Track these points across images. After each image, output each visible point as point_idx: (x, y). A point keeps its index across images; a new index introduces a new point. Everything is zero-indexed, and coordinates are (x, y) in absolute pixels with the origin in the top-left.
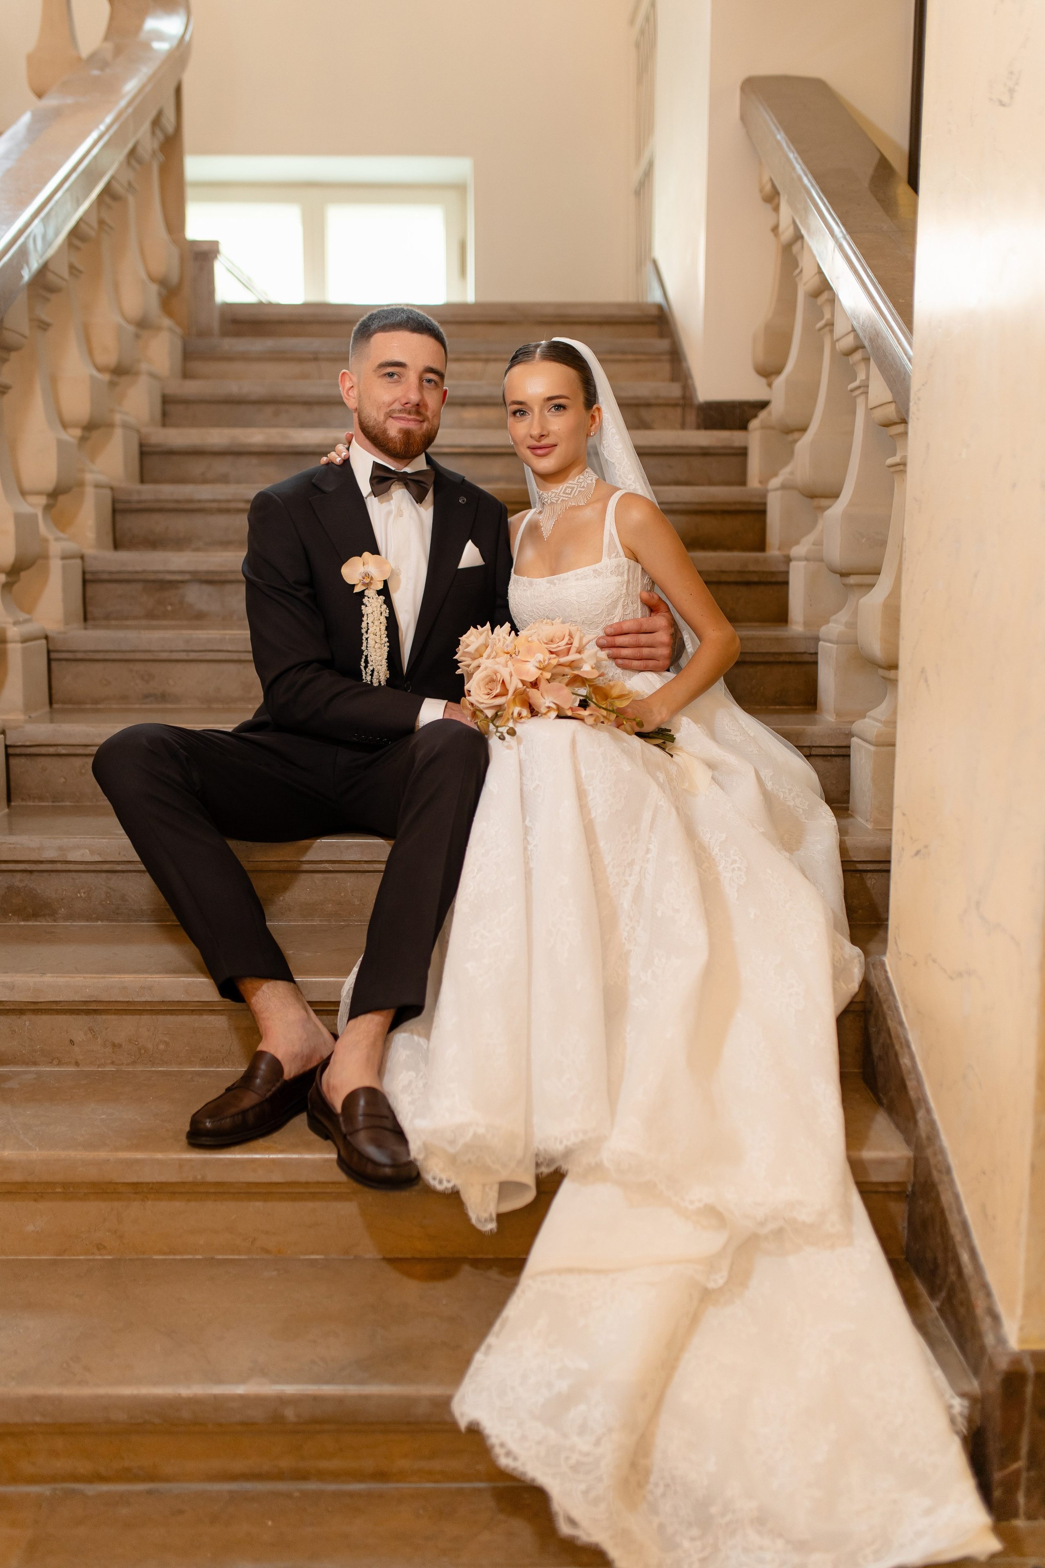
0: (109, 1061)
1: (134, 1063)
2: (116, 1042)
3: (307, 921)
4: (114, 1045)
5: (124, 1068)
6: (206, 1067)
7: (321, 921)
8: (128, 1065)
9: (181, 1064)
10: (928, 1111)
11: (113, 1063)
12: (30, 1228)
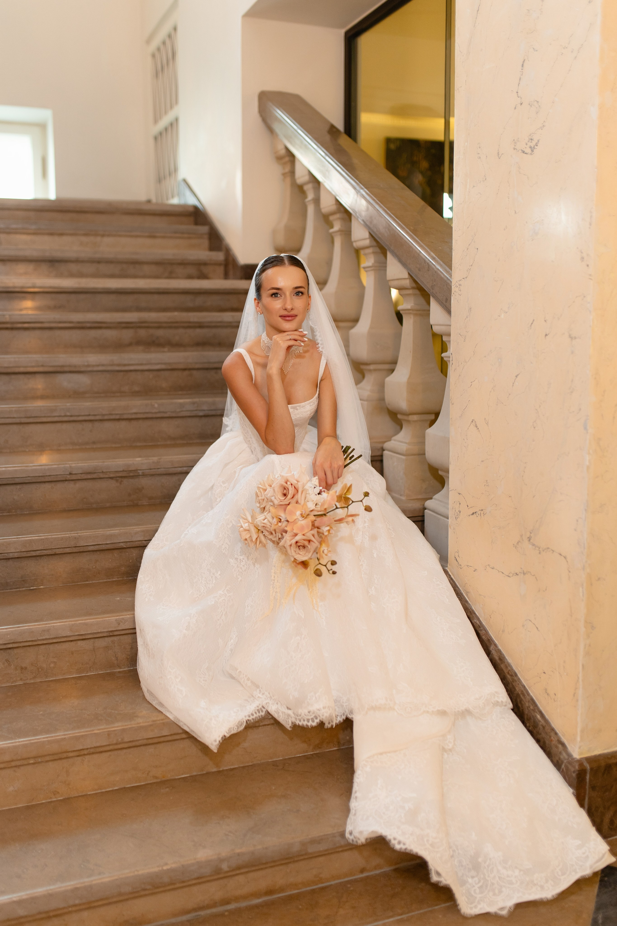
0: (19, 679)
1: (35, 677)
2: (23, 666)
3: (109, 579)
4: (22, 668)
5: (28, 682)
6: (79, 674)
7: (118, 578)
8: (31, 679)
9: (64, 674)
10: (495, 645)
11: (21, 679)
12: (11, 789)
